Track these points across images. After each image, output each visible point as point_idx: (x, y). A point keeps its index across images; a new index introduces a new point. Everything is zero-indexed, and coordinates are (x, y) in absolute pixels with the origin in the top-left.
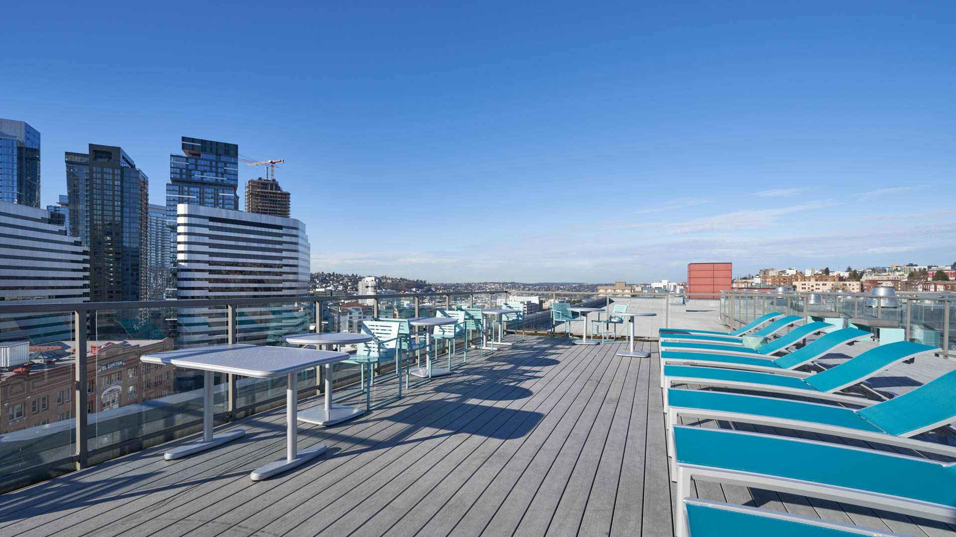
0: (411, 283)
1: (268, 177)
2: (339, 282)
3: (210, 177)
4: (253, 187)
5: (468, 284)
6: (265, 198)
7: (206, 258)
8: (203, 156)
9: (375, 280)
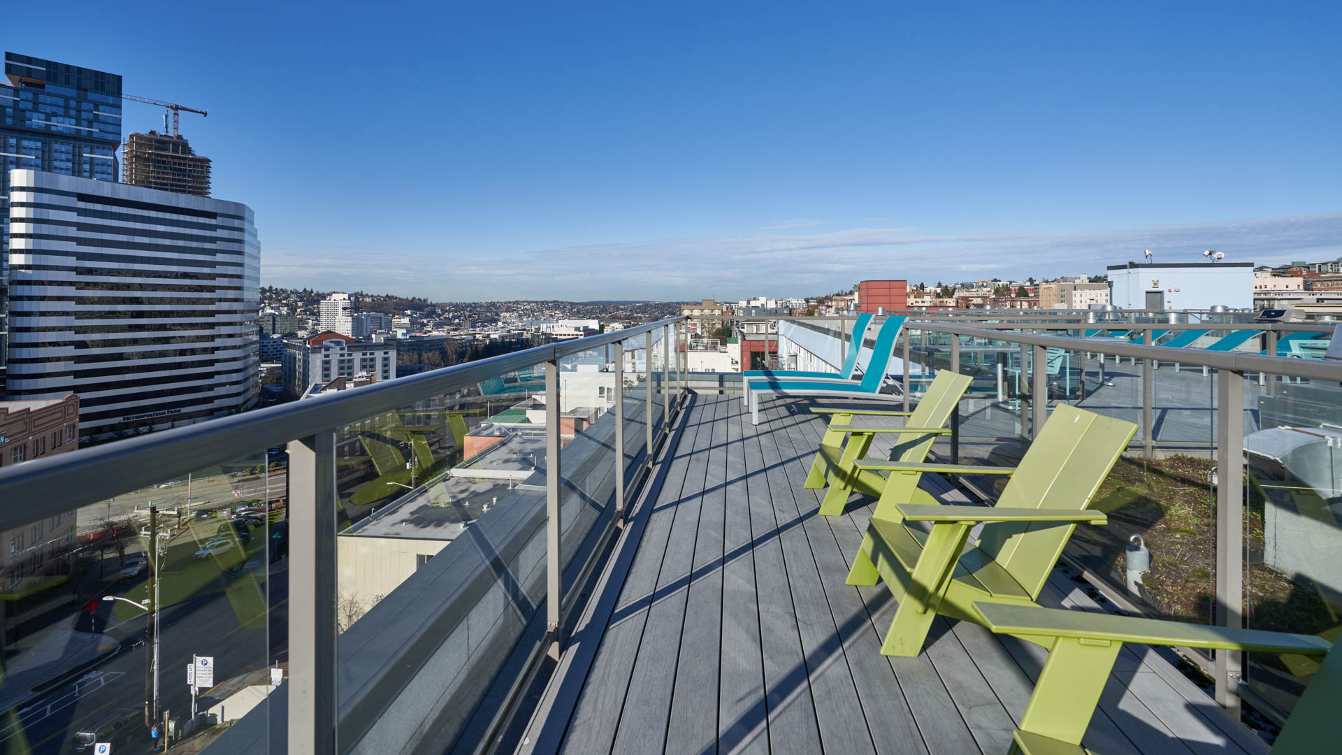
0: (404, 302)
1: (167, 132)
2: (280, 301)
3: (63, 125)
4: (139, 145)
5: (490, 303)
6: (162, 165)
7: (72, 262)
8: (49, 88)
9: (349, 299)
